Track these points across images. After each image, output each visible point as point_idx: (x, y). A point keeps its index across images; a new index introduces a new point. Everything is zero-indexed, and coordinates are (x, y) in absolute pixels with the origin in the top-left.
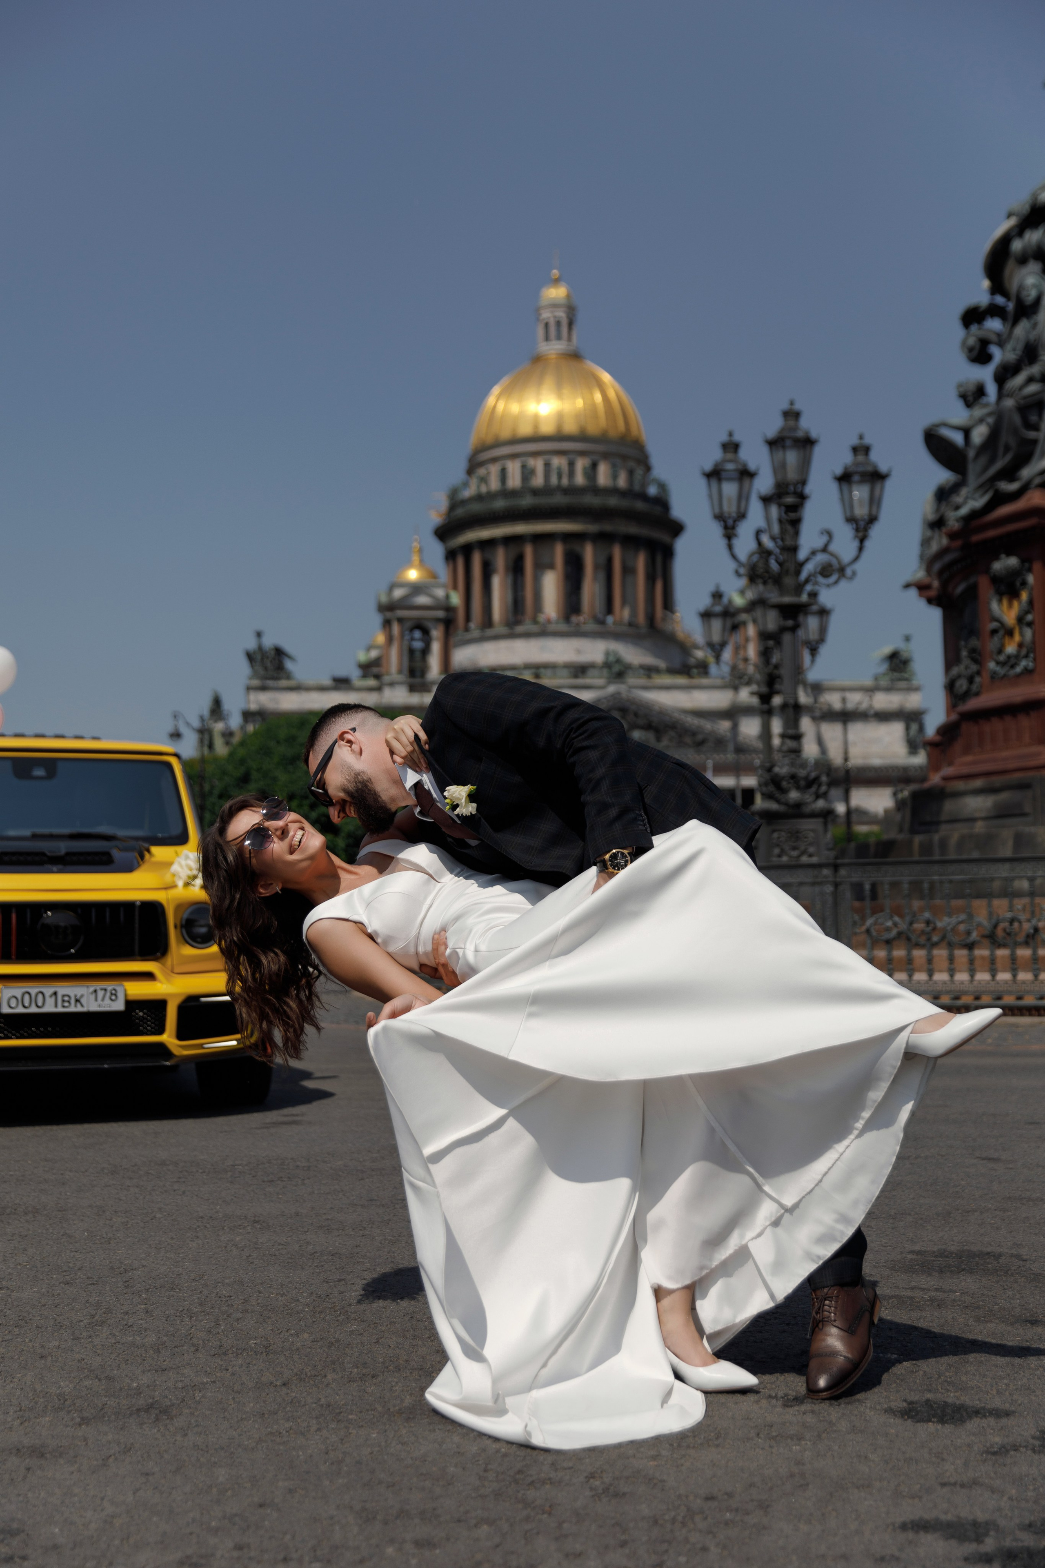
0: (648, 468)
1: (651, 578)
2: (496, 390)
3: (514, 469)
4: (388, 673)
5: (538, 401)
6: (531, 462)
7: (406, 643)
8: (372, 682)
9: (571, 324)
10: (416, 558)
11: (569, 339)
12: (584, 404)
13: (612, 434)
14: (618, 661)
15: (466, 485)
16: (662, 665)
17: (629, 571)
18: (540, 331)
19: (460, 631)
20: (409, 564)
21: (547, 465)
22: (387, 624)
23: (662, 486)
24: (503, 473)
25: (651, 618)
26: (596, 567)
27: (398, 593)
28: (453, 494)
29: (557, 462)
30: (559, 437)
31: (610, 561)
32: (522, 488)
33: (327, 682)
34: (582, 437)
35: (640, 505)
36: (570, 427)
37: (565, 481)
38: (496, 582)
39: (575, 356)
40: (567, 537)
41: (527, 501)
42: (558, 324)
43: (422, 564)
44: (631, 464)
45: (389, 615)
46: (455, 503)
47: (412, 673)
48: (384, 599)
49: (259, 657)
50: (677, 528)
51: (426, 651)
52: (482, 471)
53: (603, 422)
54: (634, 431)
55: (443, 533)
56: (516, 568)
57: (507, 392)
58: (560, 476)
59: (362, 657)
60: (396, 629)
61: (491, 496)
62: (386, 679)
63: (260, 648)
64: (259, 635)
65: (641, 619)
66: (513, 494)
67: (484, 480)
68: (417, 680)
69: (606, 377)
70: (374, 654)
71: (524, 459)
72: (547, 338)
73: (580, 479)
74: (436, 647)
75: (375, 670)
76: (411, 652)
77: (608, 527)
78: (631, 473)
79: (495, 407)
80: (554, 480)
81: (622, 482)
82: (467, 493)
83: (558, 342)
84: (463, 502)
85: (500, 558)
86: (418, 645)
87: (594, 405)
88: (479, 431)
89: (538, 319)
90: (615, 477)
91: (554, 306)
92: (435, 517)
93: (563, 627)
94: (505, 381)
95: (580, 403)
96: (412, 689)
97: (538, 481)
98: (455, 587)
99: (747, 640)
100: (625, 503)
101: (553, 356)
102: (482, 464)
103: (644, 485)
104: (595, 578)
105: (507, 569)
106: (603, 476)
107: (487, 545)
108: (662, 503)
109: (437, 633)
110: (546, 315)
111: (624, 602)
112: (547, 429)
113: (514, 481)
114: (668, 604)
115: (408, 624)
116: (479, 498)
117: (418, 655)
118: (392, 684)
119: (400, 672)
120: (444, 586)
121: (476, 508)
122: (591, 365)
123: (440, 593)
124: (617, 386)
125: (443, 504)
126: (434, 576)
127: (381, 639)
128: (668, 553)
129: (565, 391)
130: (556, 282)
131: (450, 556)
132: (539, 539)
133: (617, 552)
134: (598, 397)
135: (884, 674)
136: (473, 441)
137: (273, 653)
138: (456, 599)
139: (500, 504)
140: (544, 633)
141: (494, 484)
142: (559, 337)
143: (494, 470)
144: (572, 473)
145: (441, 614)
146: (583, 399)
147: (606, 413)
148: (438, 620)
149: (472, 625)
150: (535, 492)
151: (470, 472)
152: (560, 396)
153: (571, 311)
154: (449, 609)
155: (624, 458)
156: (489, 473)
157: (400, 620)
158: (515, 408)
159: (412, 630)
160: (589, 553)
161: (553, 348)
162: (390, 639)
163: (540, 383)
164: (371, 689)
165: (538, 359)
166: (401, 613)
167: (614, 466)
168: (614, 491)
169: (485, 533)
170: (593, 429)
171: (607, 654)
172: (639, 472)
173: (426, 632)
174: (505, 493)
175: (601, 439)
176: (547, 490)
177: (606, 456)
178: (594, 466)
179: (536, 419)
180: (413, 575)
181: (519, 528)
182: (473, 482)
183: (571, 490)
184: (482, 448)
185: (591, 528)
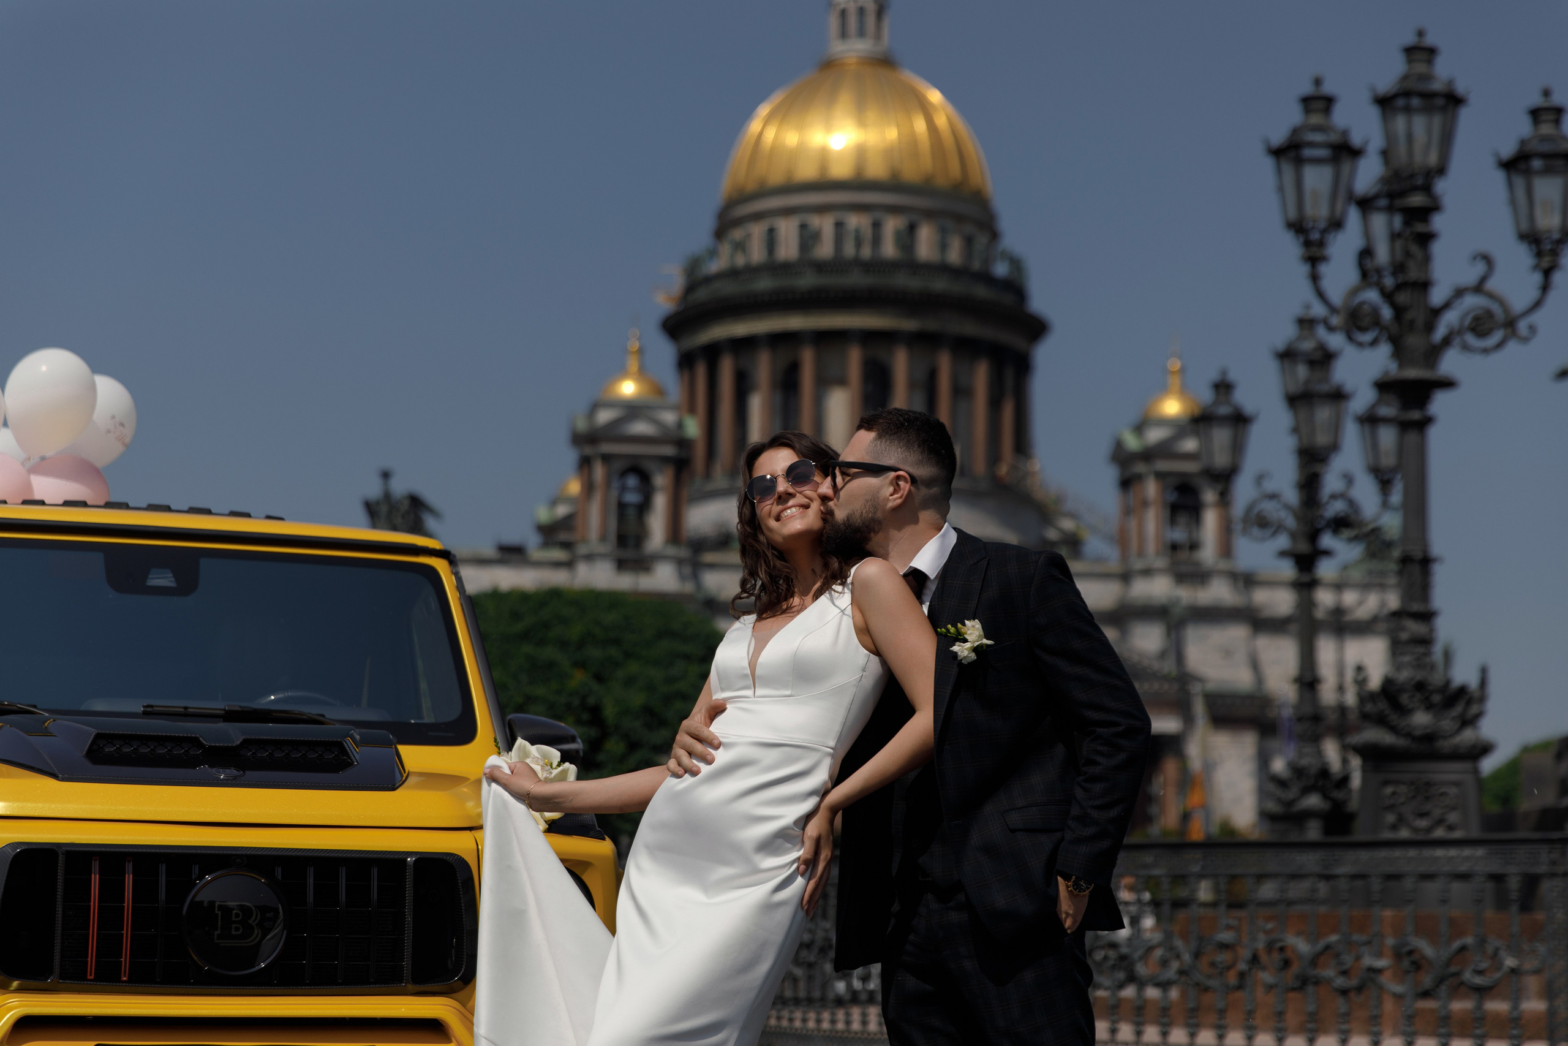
0: (995, 235)
1: (995, 404)
2: (764, 110)
3: (788, 231)
4: (584, 540)
5: (829, 128)
6: (815, 221)
7: (614, 494)
8: (558, 554)
9: (880, 12)
10: (633, 364)
11: (878, 37)
12: (899, 134)
13: (941, 182)
15: (713, 253)
17: (961, 392)
18: (833, 23)
19: (699, 479)
20: (622, 373)
21: (839, 225)
22: (585, 464)
23: (1016, 263)
24: (772, 236)
25: (994, 466)
26: (912, 380)
27: (604, 417)
28: (692, 269)
29: (854, 221)
30: (859, 183)
31: (932, 374)
32: (799, 259)
33: (489, 551)
34: (894, 185)
35: (981, 292)
36: (876, 170)
37: (866, 252)
38: (756, 402)
39: (886, 62)
40: (868, 337)
41: (807, 281)
42: (861, 11)
43: (642, 374)
44: (969, 228)
45: (588, 450)
46: (695, 281)
47: (622, 540)
48: (582, 425)
49: (384, 509)
50: (1037, 328)
51: (644, 507)
52: (737, 234)
53: (927, 163)
54: (974, 179)
55: (675, 326)
56: (787, 384)
57: (782, 114)
58: (859, 243)
59: (544, 515)
60: (599, 471)
61: (752, 271)
62: (582, 550)
63: (387, 496)
64: (386, 475)
65: (978, 466)
66: (786, 268)
67: (740, 246)
68: (629, 554)
69: (935, 96)
70: (562, 510)
71: (804, 215)
72: (844, 34)
73: (889, 249)
74: (660, 502)
75: (563, 536)
76: (622, 506)
77: (931, 324)
78: (969, 241)
79: (761, 135)
81: (955, 255)
82: (714, 267)
83: (860, 40)
84: (708, 280)
85: (763, 367)
86: (632, 498)
87: (913, 138)
88: (735, 172)
90: (943, 246)
92: (664, 301)
94: (777, 97)
95: (892, 134)
96: (621, 565)
97: (825, 250)
98: (692, 409)
99: (1144, 504)
100: (956, 288)
101: (854, 60)
102: (739, 222)
103: (989, 260)
105: (773, 385)
106: (925, 245)
107: (744, 346)
108: (1016, 289)
109: (662, 480)
112: (841, 170)
113: (788, 249)
114: (1022, 446)
115: (619, 465)
116: (733, 273)
117: (631, 513)
118: (590, 558)
119: (603, 538)
120: (675, 408)
121: (728, 289)
122: (910, 76)
123: (669, 418)
124: (950, 109)
125: (676, 282)
126: (659, 391)
127: (574, 487)
128: (1022, 366)
129: (870, 116)
131: (686, 362)
132: (824, 339)
133: (944, 362)
134: (920, 125)
136: (725, 187)
137: (406, 503)
138: (693, 428)
139: (764, 284)
141: (757, 254)
142: (861, 33)
143: (757, 231)
144: (877, 240)
145: (669, 451)
146: (898, 126)
147: (932, 149)
148: (664, 460)
149: (718, 470)
150: (821, 267)
151: (720, 233)
152: (861, 123)
154: (683, 443)
155: (959, 218)
156: (749, 236)
157: (607, 458)
158: (791, 138)
159: (624, 473)
160: (901, 363)
161: (854, 49)
162: (589, 488)
163: (831, 101)
164: (557, 565)
165: (828, 65)
166: (607, 448)
167: (943, 231)
168: (943, 268)
169: (741, 329)
170: (911, 173)
172: (982, 240)
173: (645, 478)
174: (774, 267)
175: (923, 188)
176: (837, 265)
177: (930, 215)
178: (912, 228)
179: (824, 155)
180: (628, 388)
181: (795, 322)
182: (725, 249)
183: (876, 266)
184: (740, 198)
185: (908, 325)
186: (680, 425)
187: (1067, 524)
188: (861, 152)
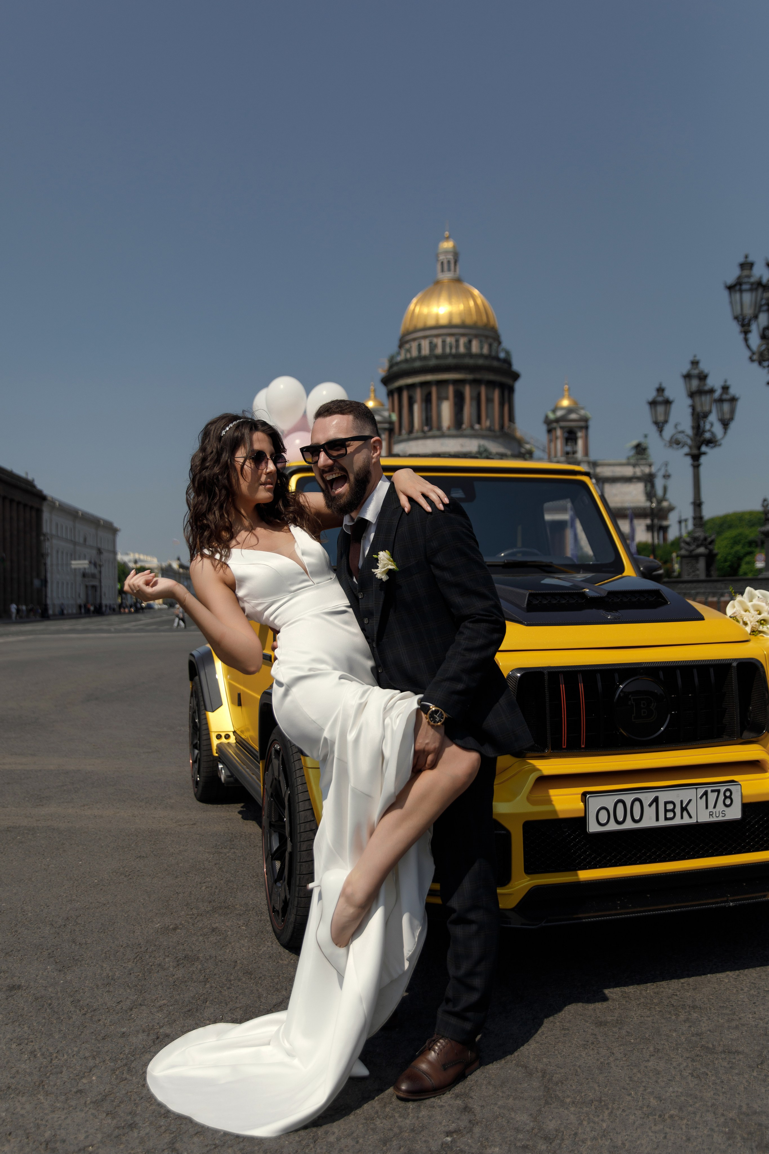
0: (500, 343)
1: (502, 404)
2: (414, 300)
3: (425, 345)
5: (438, 306)
6: (435, 340)
9: (456, 262)
10: (372, 395)
11: (455, 271)
12: (464, 307)
13: (480, 324)
14: (486, 450)
15: (399, 353)
16: (509, 452)
17: (490, 400)
18: (439, 267)
19: (396, 435)
20: (369, 398)
21: (444, 342)
23: (508, 353)
24: (419, 346)
25: (502, 427)
26: (472, 399)
28: (391, 359)
29: (449, 340)
30: (450, 326)
31: (479, 395)
32: (430, 355)
34: (463, 325)
35: (495, 364)
36: (456, 320)
37: (454, 351)
38: (416, 408)
39: (458, 280)
40: (455, 382)
41: (433, 362)
42: (449, 262)
43: (376, 398)
44: (490, 340)
46: (392, 364)
50: (516, 376)
52: (407, 346)
53: (474, 317)
54: (492, 322)
55: (386, 381)
56: (427, 400)
57: (421, 301)
58: (451, 348)
61: (413, 360)
65: (497, 427)
66: (425, 358)
67: (409, 351)
69: (476, 292)
71: (431, 338)
72: (443, 271)
73: (462, 349)
77: (478, 376)
78: (490, 346)
79: (414, 310)
80: (448, 350)
81: (485, 351)
82: (400, 358)
83: (449, 273)
84: (397, 364)
85: (418, 394)
87: (470, 308)
88: (405, 324)
89: (437, 260)
90: (482, 348)
91: (446, 252)
92: (382, 372)
93: (453, 432)
94: (419, 295)
95: (461, 307)
97: (439, 351)
98: (393, 411)
99: (557, 438)
100: (487, 363)
101: (446, 281)
102: (407, 342)
103: (497, 352)
104: (471, 405)
105: (422, 401)
106: (475, 347)
107: (411, 387)
108: (507, 362)
110: (442, 257)
111: (487, 417)
112: (444, 321)
113: (426, 351)
114: (512, 419)
116: (406, 361)
120: (388, 410)
121: (404, 366)
122: (467, 285)
123: (386, 414)
124: (482, 296)
125: (386, 365)
126: (382, 405)
128: (511, 390)
129: (453, 300)
130: (447, 239)
131: (390, 394)
132: (440, 383)
133: (483, 390)
134: (472, 303)
135: (633, 456)
136: (402, 329)
138: (394, 417)
139: (418, 364)
140: (443, 436)
141: (414, 353)
142: (449, 270)
143: (414, 345)
144: (457, 346)
145: (387, 425)
146: (464, 304)
147: (476, 311)
148: (385, 429)
149: (404, 432)
150: (437, 357)
151: (401, 346)
152: (450, 303)
153: (456, 255)
154: (391, 423)
155: (487, 337)
156: (411, 347)
158: (425, 310)
160: (467, 391)
161: (446, 276)
163: (439, 296)
165: (437, 283)
167: (481, 342)
168: (481, 356)
169: (410, 381)
170: (469, 321)
171: (479, 447)
172: (495, 345)
174: (421, 358)
175: (474, 326)
176: (444, 356)
177: (476, 336)
178: (470, 342)
179: (437, 317)
181: (429, 377)
182: (403, 352)
183: (457, 356)
184: (408, 333)
185: (469, 377)
186: (390, 416)
187: (528, 446)
188: (451, 315)
